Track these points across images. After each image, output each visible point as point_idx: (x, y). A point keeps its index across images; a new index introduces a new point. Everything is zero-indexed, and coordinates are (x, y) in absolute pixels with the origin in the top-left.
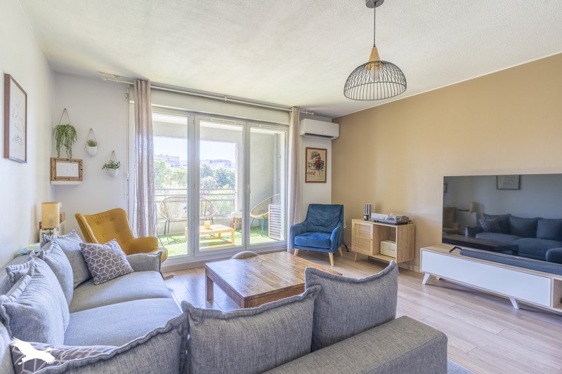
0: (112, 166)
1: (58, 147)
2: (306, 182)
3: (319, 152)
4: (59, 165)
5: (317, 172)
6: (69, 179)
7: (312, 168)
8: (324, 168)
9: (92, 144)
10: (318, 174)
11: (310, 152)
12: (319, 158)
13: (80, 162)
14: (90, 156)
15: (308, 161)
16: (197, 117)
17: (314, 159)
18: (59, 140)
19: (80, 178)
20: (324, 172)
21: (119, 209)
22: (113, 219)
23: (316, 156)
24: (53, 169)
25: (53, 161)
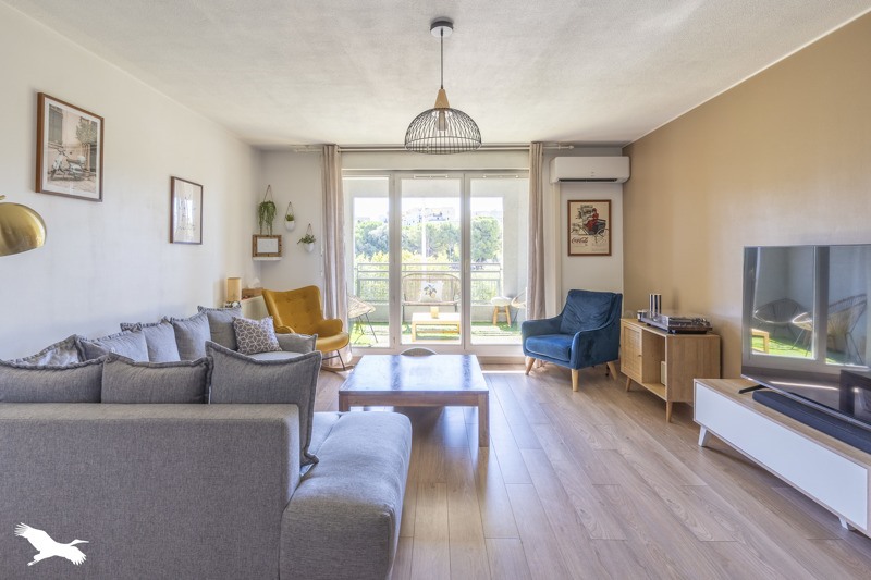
0: (308, 240)
1: (261, 223)
2: (570, 254)
3: (595, 205)
4: (259, 241)
5: (591, 239)
6: (268, 255)
7: (582, 232)
8: (607, 232)
9: (290, 218)
10: (593, 243)
11: (575, 208)
12: (596, 216)
13: (279, 237)
14: (290, 231)
15: (572, 222)
16: (398, 175)
17: (584, 217)
18: (261, 216)
19: (279, 254)
20: (606, 238)
21: (313, 287)
22: (305, 297)
23: (588, 212)
24: (255, 245)
25: (255, 237)
